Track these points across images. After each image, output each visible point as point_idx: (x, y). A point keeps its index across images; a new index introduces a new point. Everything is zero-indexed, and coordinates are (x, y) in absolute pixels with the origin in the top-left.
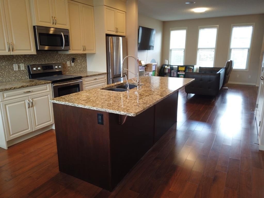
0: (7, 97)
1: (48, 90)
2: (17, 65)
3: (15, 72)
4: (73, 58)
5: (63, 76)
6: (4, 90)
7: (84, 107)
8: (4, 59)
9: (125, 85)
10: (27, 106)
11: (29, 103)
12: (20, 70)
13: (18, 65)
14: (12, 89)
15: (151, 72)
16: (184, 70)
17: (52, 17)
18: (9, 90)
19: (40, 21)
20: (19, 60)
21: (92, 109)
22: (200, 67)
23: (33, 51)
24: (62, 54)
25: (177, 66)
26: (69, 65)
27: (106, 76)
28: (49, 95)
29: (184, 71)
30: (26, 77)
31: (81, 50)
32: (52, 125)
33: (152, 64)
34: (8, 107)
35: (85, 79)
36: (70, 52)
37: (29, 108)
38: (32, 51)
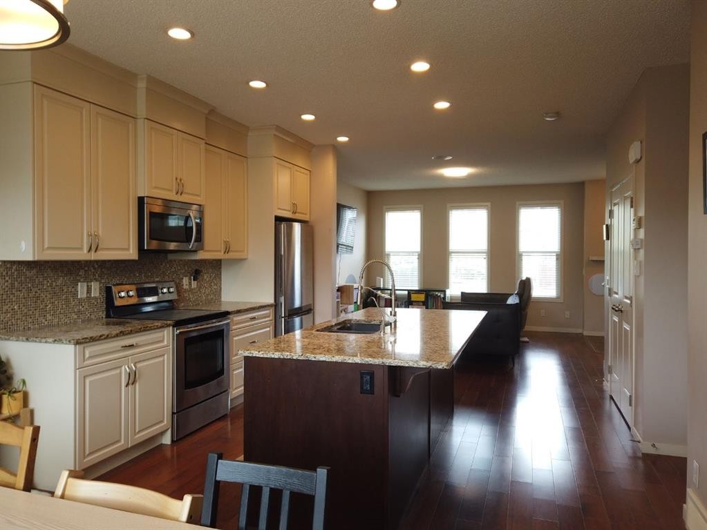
0: (90, 357)
1: (165, 343)
2: (85, 284)
3: (81, 301)
4: (196, 270)
5: (175, 311)
6: (88, 340)
7: (330, 360)
8: (62, 272)
9: (349, 325)
10: (123, 384)
11: (129, 374)
12: (89, 298)
13: (88, 286)
14: (104, 337)
15: (351, 304)
16: (423, 300)
17: (176, 179)
18: (98, 340)
19: (156, 188)
20: (90, 273)
21: (350, 361)
22: (462, 293)
23: (132, 254)
24: (175, 261)
25: (406, 292)
26: (187, 287)
27: (270, 311)
28: (166, 356)
29: (422, 302)
30: (100, 313)
31: (220, 251)
32: (162, 433)
33: (353, 286)
34: (90, 382)
35: (235, 319)
36: (201, 255)
37: (127, 386)
38: (131, 251)
